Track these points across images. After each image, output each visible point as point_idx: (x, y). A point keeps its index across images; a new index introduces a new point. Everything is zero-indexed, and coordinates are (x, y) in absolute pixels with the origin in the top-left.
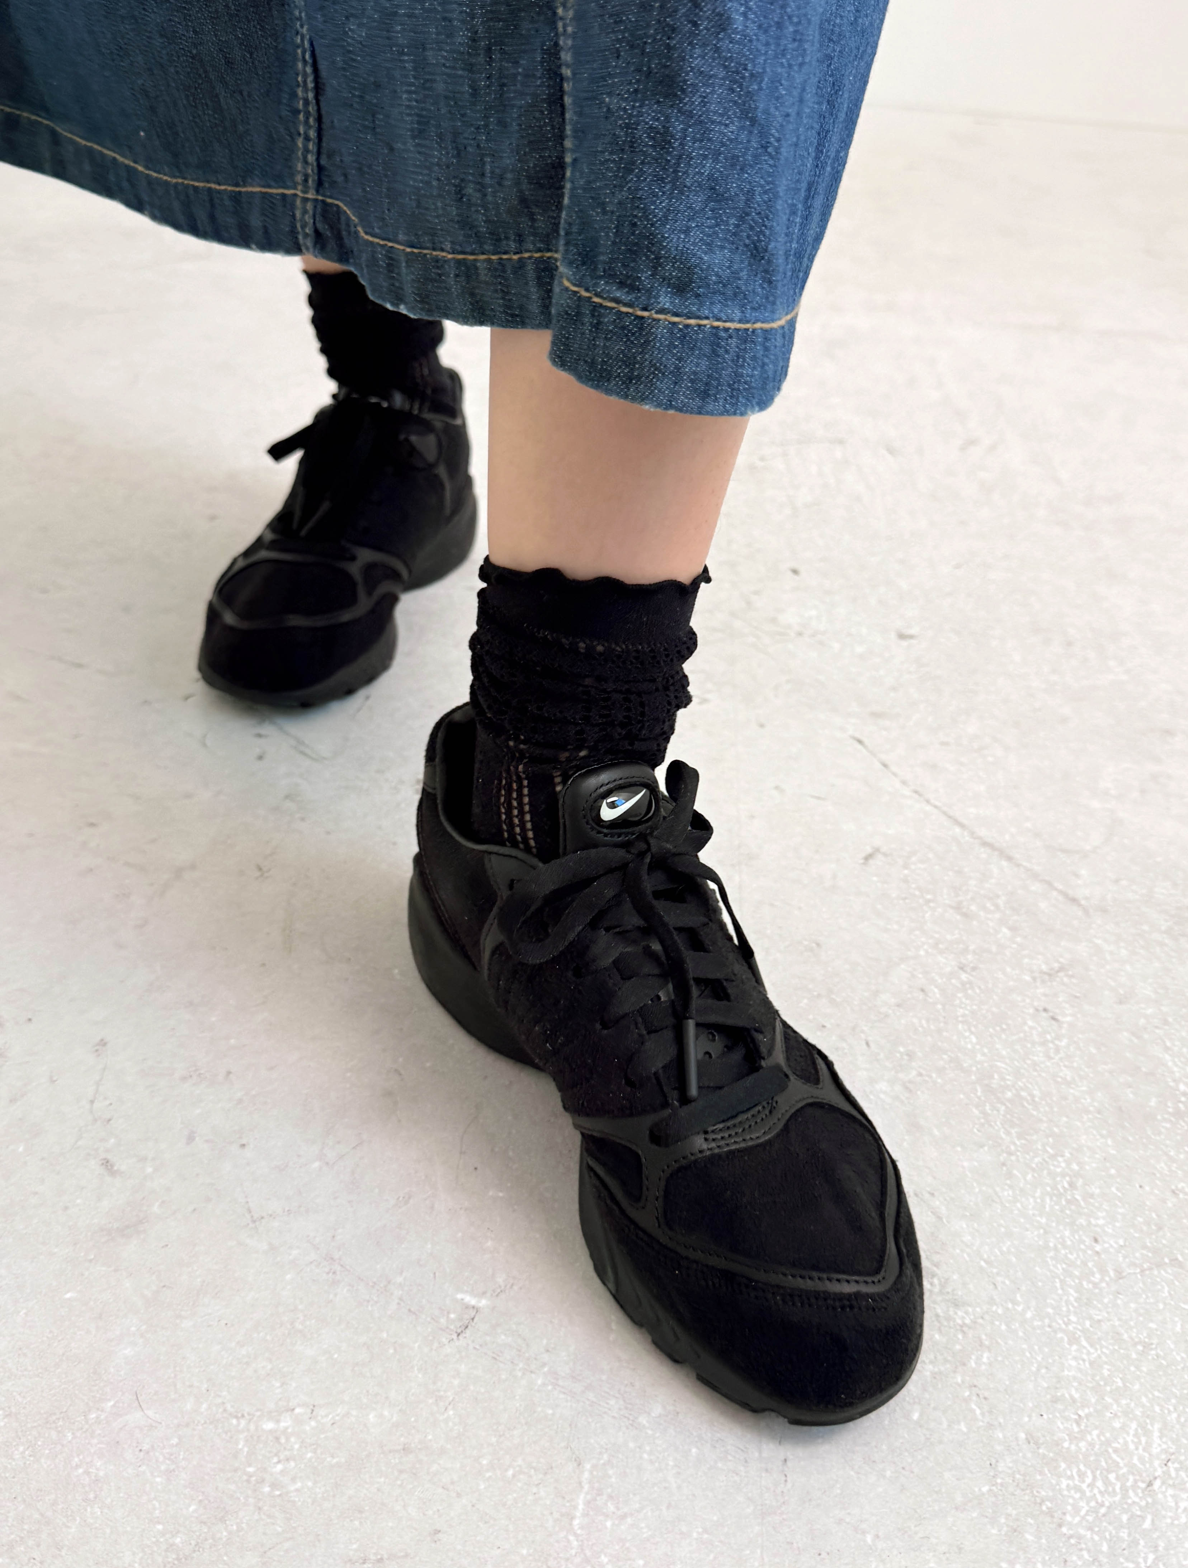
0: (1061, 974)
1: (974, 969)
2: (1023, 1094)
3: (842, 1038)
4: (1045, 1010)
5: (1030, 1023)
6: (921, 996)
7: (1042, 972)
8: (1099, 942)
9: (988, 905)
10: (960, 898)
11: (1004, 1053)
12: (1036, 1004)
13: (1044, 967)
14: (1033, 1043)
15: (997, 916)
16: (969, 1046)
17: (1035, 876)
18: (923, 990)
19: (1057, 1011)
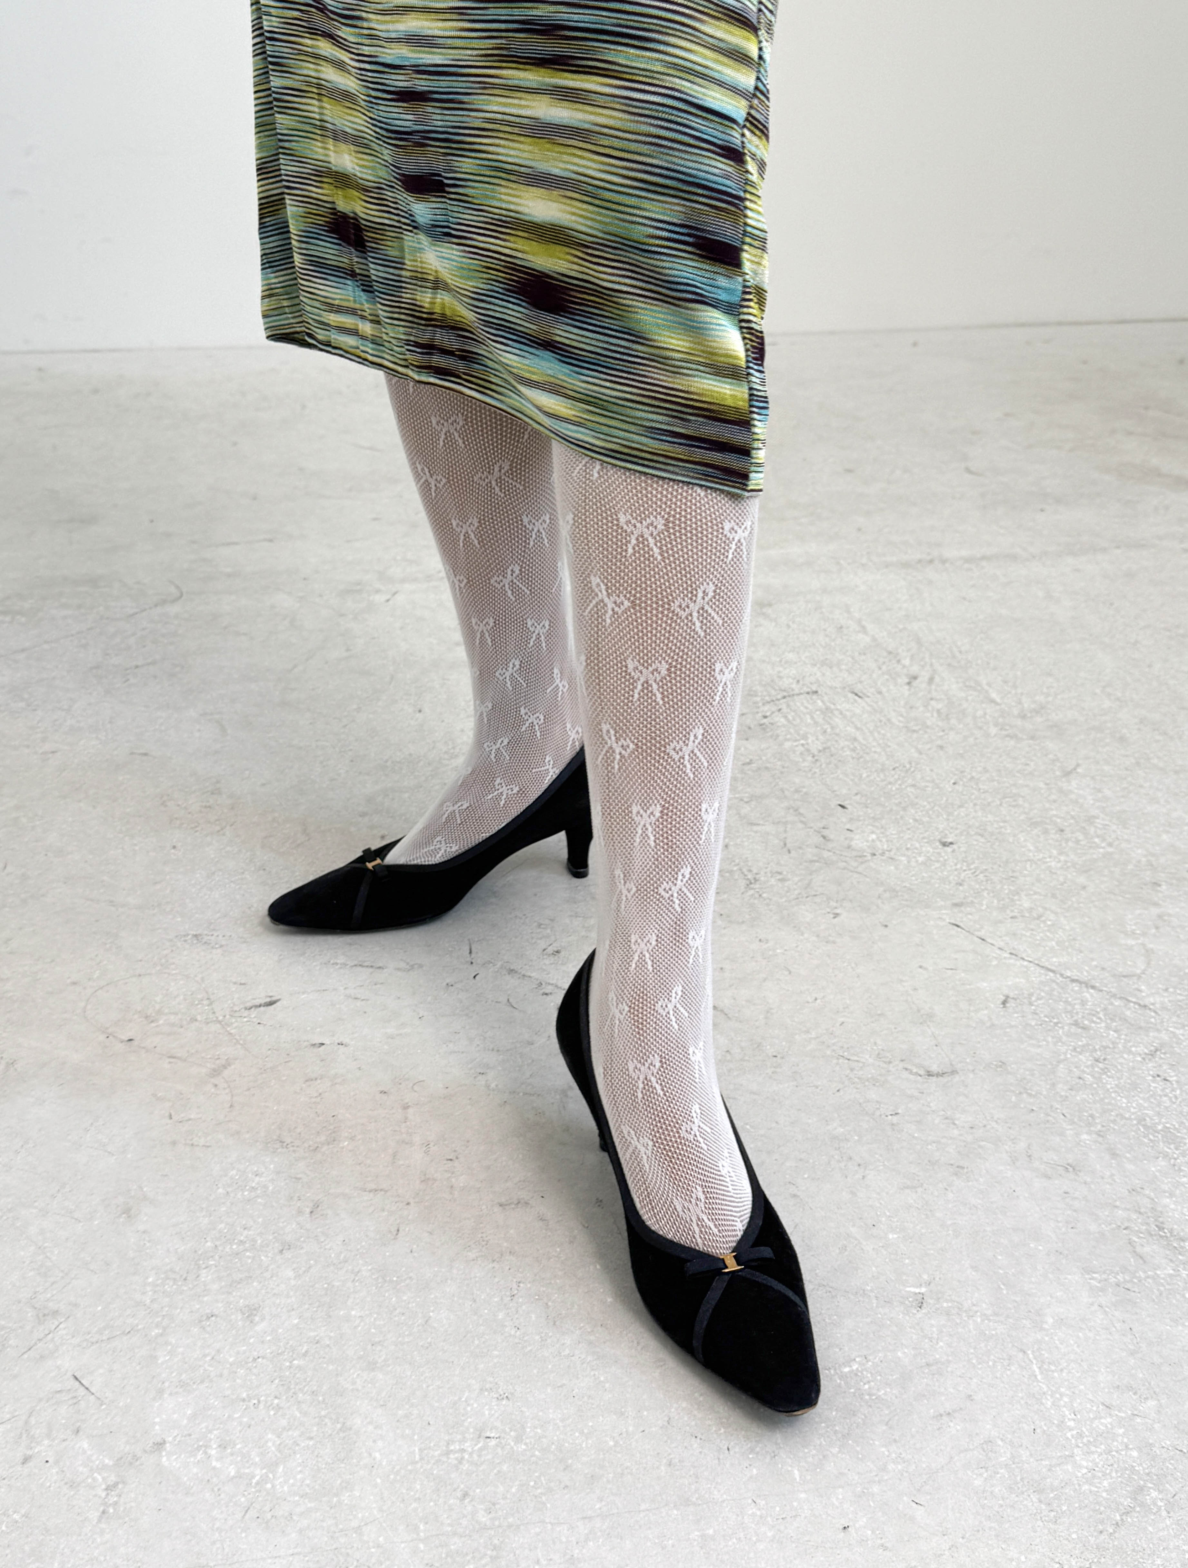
0: (1158, 1053)
1: (1105, 1059)
2: (1168, 1125)
3: (1047, 1115)
4: (1158, 1076)
5: (1153, 1085)
6: (1081, 1082)
7: (1146, 1054)
8: (1171, 1029)
9: (1095, 1019)
10: (1075, 1018)
11: (1146, 1105)
12: (1151, 1073)
13: (1146, 1051)
14: (1161, 1096)
15: (1103, 1025)
16: (1124, 1105)
17: (1114, 996)
18: (1080, 1078)
19: (1166, 1075)
